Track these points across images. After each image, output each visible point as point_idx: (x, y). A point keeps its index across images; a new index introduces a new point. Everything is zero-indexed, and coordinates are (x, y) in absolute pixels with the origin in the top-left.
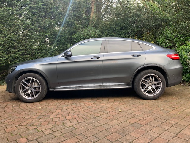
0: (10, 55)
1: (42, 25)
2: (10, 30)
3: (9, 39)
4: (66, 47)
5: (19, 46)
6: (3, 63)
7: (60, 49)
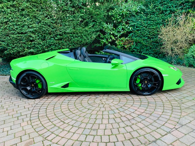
0: (46, 41)
1: (77, 4)
2: (44, 14)
3: (44, 24)
4: (102, 27)
5: (53, 31)
6: (40, 51)
7: (96, 30)
